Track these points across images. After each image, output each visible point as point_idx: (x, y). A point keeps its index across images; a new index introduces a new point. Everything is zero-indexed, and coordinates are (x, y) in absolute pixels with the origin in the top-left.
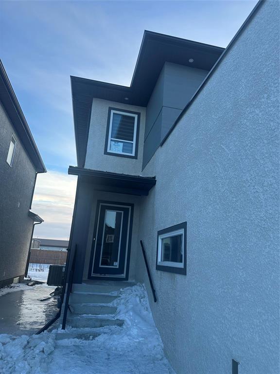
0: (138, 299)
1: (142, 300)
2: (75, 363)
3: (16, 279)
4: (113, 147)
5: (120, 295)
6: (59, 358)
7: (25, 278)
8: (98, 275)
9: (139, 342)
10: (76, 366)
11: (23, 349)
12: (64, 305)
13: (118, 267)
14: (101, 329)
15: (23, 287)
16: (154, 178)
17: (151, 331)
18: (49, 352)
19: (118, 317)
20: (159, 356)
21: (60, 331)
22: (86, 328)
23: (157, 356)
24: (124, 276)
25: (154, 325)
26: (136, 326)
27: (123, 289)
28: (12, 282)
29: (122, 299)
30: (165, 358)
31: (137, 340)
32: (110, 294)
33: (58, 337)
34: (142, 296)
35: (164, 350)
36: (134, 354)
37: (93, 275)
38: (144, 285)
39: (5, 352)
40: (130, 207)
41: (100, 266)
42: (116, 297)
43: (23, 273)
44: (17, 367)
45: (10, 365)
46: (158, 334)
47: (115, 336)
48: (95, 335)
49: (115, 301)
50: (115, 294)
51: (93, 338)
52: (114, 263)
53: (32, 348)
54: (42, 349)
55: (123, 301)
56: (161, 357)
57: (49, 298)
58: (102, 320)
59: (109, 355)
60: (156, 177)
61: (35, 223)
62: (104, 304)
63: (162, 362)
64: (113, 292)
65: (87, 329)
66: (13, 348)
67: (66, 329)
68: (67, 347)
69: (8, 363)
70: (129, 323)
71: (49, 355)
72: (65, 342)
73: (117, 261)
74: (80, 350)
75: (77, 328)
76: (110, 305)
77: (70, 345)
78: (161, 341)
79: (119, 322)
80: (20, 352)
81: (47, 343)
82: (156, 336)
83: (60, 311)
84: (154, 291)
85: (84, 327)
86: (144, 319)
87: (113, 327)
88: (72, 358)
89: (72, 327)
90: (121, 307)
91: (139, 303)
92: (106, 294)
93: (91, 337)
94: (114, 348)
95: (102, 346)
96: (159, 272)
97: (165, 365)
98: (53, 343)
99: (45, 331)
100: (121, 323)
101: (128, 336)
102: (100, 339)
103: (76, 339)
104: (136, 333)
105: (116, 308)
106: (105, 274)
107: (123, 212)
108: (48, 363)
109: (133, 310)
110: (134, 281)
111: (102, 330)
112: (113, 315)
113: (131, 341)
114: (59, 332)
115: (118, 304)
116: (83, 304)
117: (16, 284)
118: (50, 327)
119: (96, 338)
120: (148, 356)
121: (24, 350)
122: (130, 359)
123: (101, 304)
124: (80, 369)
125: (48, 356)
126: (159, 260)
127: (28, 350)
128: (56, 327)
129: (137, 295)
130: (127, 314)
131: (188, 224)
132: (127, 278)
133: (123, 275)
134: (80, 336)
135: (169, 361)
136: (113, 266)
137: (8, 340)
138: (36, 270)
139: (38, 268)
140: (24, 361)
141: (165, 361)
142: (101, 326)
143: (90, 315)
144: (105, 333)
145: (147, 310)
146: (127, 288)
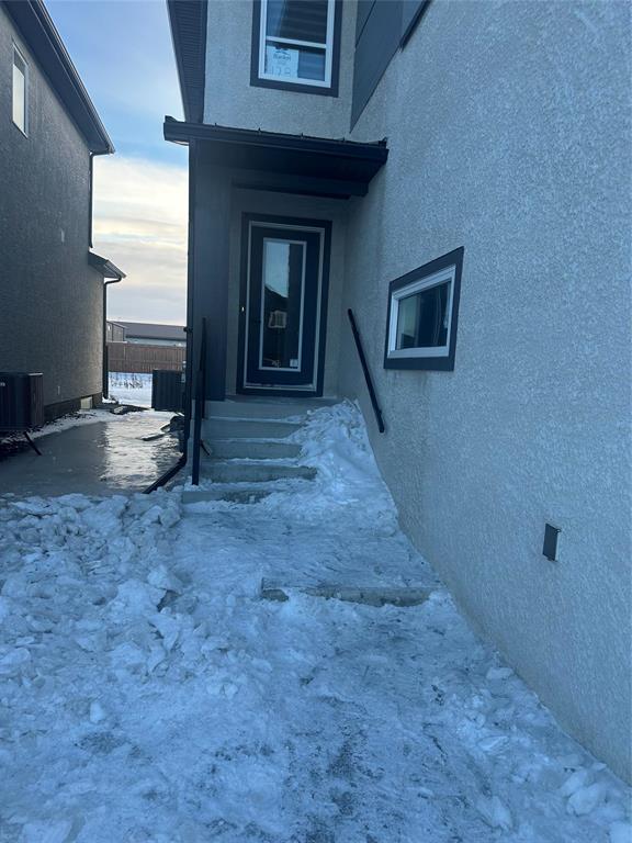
0: (344, 430)
1: (353, 431)
2: (224, 541)
3: (86, 402)
4: (273, 62)
5: (307, 423)
6: (191, 533)
7: (104, 401)
8: (259, 387)
9: (349, 506)
10: (226, 545)
11: (119, 518)
12: (191, 440)
13: (299, 370)
14: (272, 484)
15: (102, 416)
16: (383, 143)
17: (373, 486)
18: (171, 523)
19: (305, 463)
20: (389, 530)
21: (189, 487)
22: (241, 483)
23: (385, 529)
24: (313, 387)
25: (380, 476)
26: (343, 477)
27: (312, 411)
28: (79, 408)
29: (311, 429)
30: (401, 533)
31: (345, 503)
32: (285, 421)
33: (186, 499)
34: (354, 423)
35: (400, 518)
36: (338, 526)
37: (246, 385)
38: (356, 402)
39: (84, 523)
40: (322, 231)
41: (261, 368)
42: (298, 427)
43: (99, 389)
44: (110, 548)
45: (97, 544)
46: (386, 491)
47: (299, 495)
48: (260, 496)
49: (297, 434)
50: (296, 420)
51: (257, 500)
52: (291, 362)
53: (136, 517)
54: (156, 519)
55: (312, 433)
56: (392, 532)
57: (162, 436)
58: (272, 469)
59: (289, 528)
60: (389, 141)
61: (106, 280)
62: (273, 440)
63: (395, 539)
64: (292, 418)
65: (242, 485)
66: (99, 517)
67: (200, 485)
68: (206, 515)
69: (93, 540)
70: (328, 472)
71: (171, 527)
72: (202, 506)
73: (297, 358)
74: (232, 520)
75: (222, 482)
76: (288, 440)
77: (211, 511)
78: (393, 504)
79: (307, 472)
80: (114, 522)
81: (165, 507)
82: (383, 495)
83: (185, 456)
84: (378, 412)
85: (237, 480)
86: (358, 466)
87: (295, 481)
88: (219, 533)
89: (213, 481)
90: (310, 445)
91: (347, 435)
92: (279, 421)
93: (252, 498)
94: (298, 516)
95: (276, 512)
96: (391, 373)
97: (401, 544)
98: (177, 508)
99: (159, 488)
100: (310, 474)
101: (325, 494)
102: (271, 502)
103: (222, 502)
104: (341, 490)
105: (300, 447)
106: (272, 384)
107: (304, 243)
108: (172, 541)
109: (335, 448)
110: (335, 397)
111: (272, 486)
112: (294, 460)
113: (331, 504)
114: (187, 489)
115: (304, 439)
116: (231, 440)
117: (88, 410)
118: (168, 484)
119: (263, 500)
120: (366, 529)
121: (119, 521)
122: (331, 533)
123: (269, 440)
124: (234, 549)
125: (170, 531)
126: (392, 347)
127: (128, 521)
128: (181, 483)
129: (342, 422)
130: (322, 457)
131: (466, 251)
132: (319, 392)
133: (311, 386)
134: (230, 497)
135: (410, 538)
136: (289, 367)
137: (86, 503)
138: (126, 385)
139: (130, 381)
140: (124, 538)
141: (402, 537)
142: (271, 479)
143: (247, 459)
144: (279, 491)
145: (364, 450)
146: (321, 409)
